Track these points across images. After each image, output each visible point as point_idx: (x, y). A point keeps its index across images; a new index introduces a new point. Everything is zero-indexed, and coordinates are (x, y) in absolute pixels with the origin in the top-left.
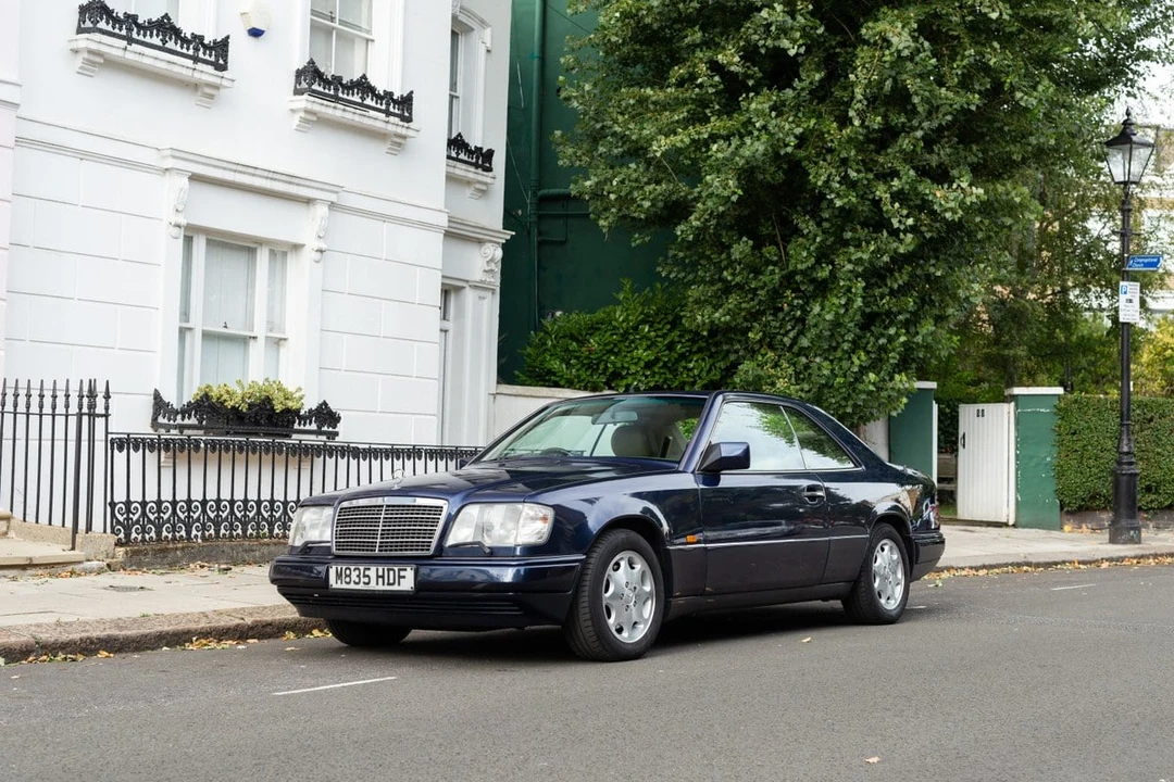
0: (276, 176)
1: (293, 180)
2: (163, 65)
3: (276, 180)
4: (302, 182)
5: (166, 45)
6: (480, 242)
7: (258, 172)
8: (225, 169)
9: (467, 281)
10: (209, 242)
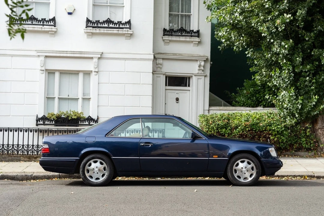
0: (74, 53)
1: (82, 53)
2: (32, 29)
3: (75, 54)
4: (85, 53)
5: (33, 23)
6: (197, 60)
7: (68, 52)
8: (56, 53)
9: (192, 74)
10: (60, 73)
